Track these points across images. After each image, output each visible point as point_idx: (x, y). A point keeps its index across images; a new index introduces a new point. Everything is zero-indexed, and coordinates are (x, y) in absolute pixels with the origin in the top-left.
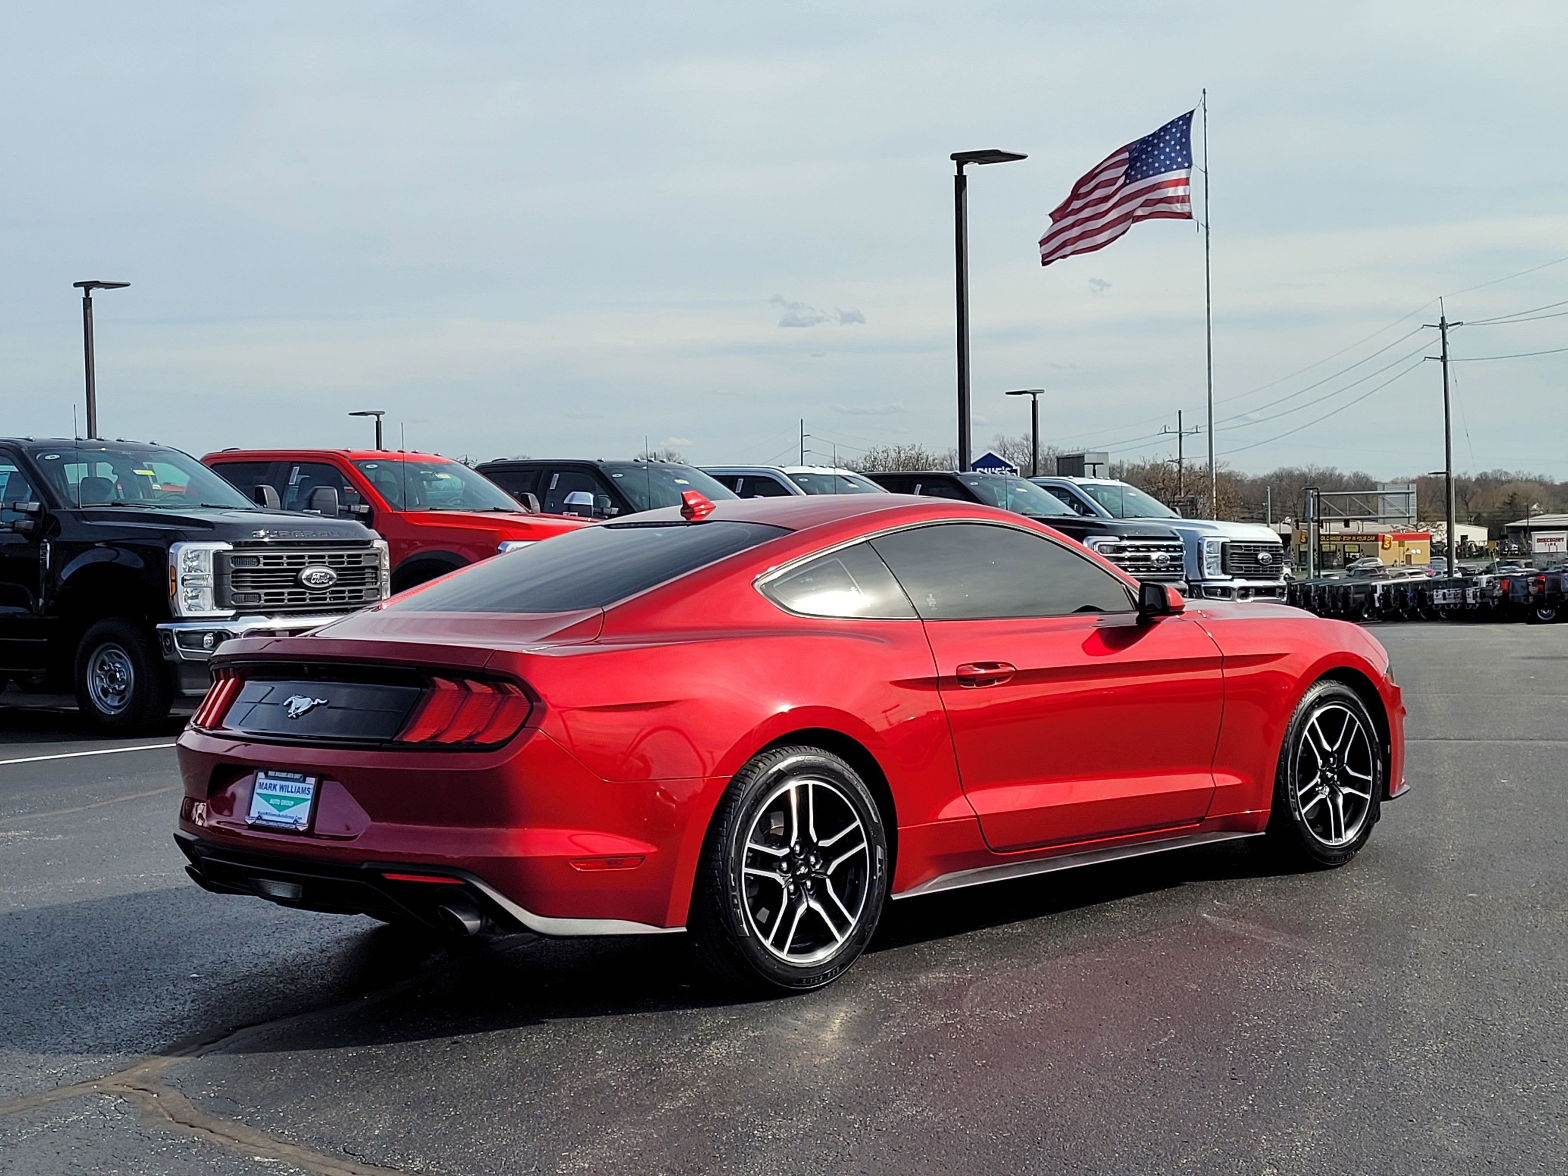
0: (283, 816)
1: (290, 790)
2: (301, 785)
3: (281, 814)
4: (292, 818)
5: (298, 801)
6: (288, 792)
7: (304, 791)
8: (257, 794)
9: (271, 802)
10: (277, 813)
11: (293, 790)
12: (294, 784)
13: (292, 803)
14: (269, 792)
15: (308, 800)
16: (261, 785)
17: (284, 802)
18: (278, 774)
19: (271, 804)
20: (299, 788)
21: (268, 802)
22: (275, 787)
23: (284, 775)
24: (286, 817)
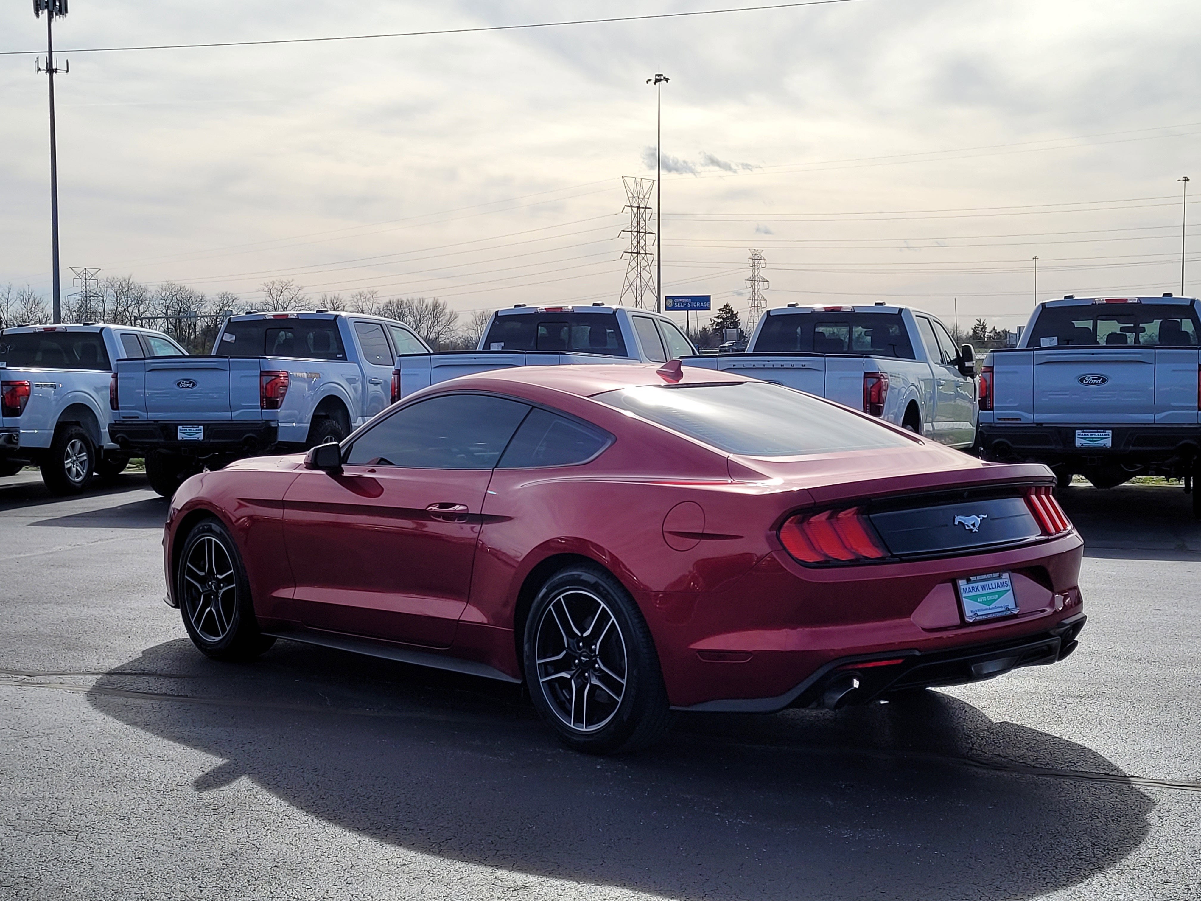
0: (993, 608)
1: (991, 587)
2: (999, 581)
3: (991, 607)
4: (1002, 607)
5: (1001, 594)
6: (990, 589)
7: (1002, 584)
8: (964, 597)
9: (979, 601)
10: (988, 607)
11: (994, 587)
12: (993, 582)
13: (997, 596)
14: (974, 593)
15: (1010, 590)
16: (965, 590)
17: (990, 598)
18: (978, 577)
19: (980, 602)
20: (998, 584)
21: (977, 601)
22: (977, 589)
23: (984, 577)
24: (996, 608)
